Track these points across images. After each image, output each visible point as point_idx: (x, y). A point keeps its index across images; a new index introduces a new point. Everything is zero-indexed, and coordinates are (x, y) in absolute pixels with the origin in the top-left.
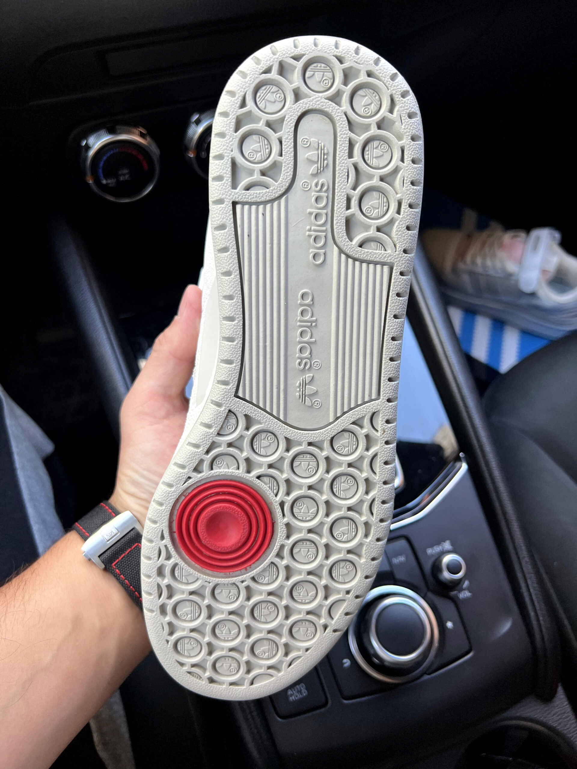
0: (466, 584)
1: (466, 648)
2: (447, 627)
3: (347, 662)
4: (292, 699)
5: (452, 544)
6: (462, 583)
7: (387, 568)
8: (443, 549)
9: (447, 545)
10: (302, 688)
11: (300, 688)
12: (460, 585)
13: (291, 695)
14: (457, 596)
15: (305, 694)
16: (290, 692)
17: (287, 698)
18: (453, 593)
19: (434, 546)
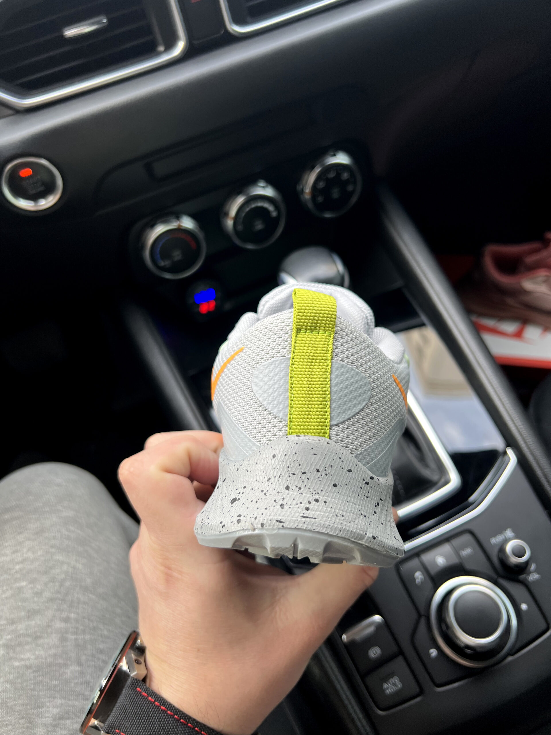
0: (533, 567)
1: (543, 626)
2: (522, 610)
3: (433, 652)
4: (388, 692)
5: (514, 531)
6: (529, 566)
7: (455, 560)
8: (505, 537)
9: (509, 533)
10: (396, 681)
11: (395, 681)
12: (528, 569)
13: (387, 689)
14: (526, 579)
15: (400, 685)
16: (385, 686)
17: (383, 691)
18: (522, 577)
19: (497, 535)
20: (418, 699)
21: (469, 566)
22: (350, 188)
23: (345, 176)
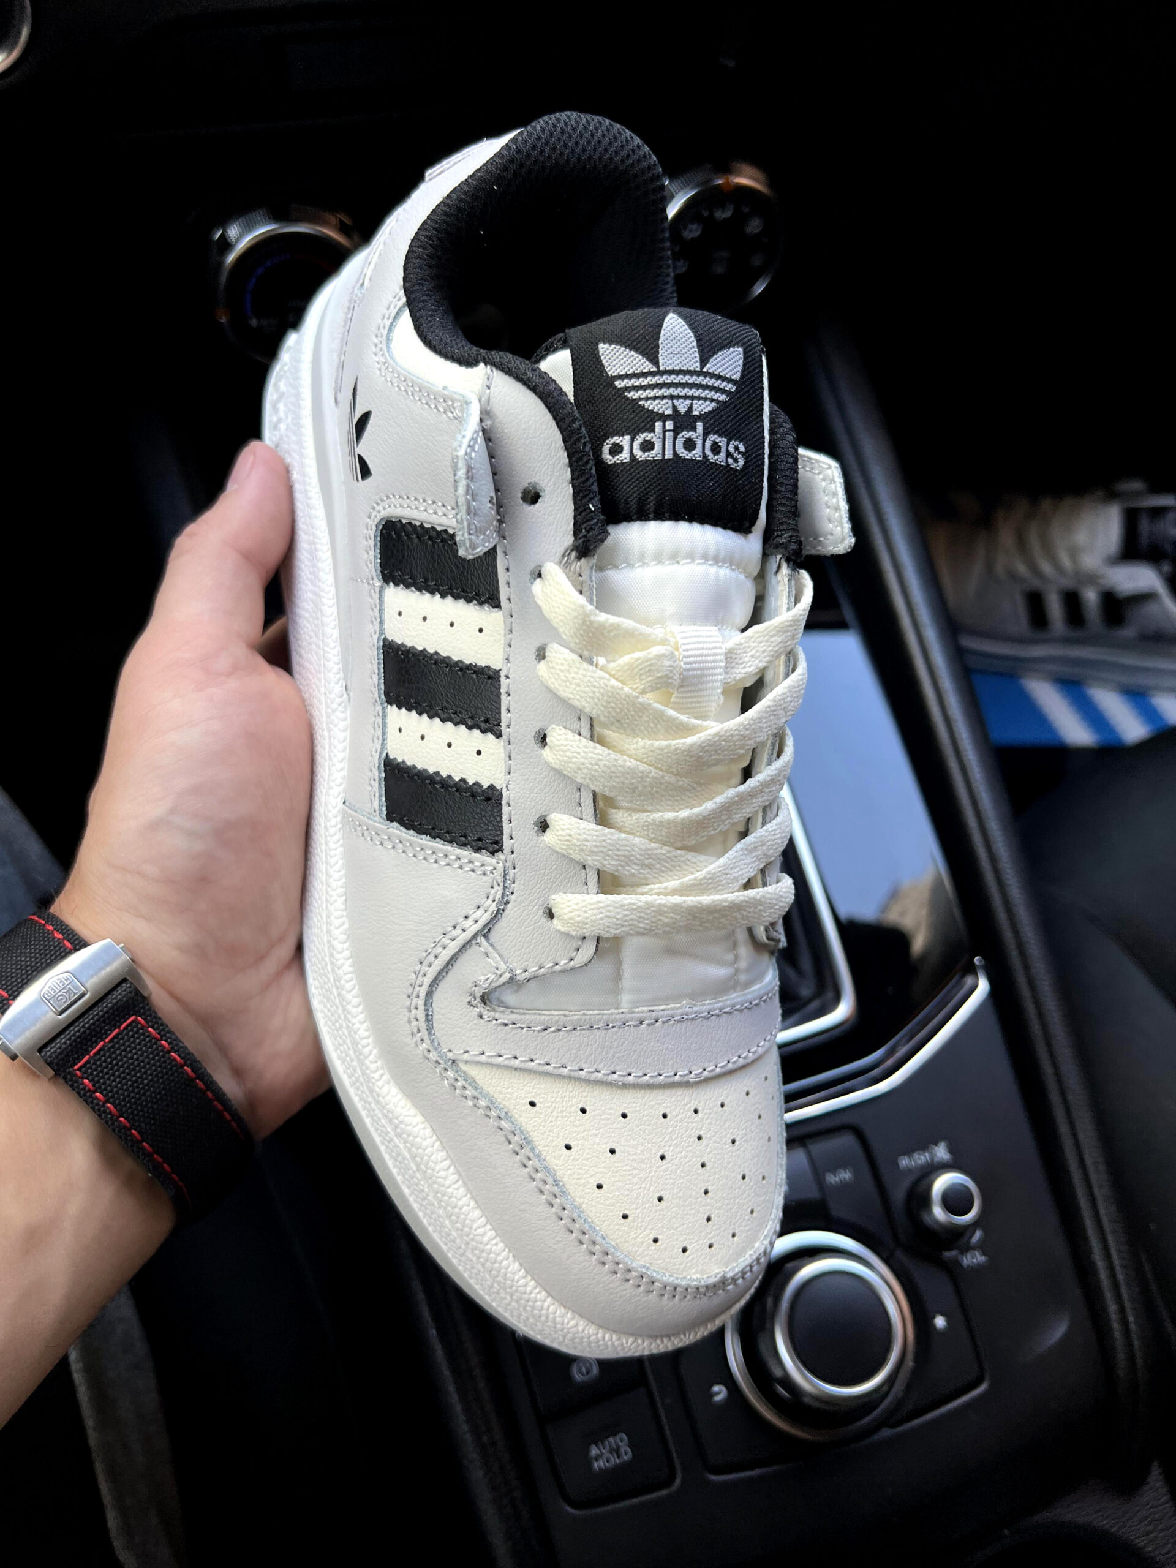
0: (976, 1238)
1: (973, 1374)
2: (934, 1326)
3: (720, 1392)
4: (597, 1465)
5: (952, 1149)
6: (968, 1234)
7: (812, 1193)
8: (932, 1160)
9: (941, 1152)
10: (621, 1444)
11: (618, 1445)
12: (966, 1239)
13: (597, 1458)
14: (958, 1263)
15: (627, 1455)
16: (594, 1451)
17: (588, 1462)
18: (949, 1255)
19: (913, 1151)
20: (664, 1492)
21: (837, 1210)
22: (757, 261)
23: (754, 226)
